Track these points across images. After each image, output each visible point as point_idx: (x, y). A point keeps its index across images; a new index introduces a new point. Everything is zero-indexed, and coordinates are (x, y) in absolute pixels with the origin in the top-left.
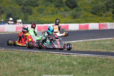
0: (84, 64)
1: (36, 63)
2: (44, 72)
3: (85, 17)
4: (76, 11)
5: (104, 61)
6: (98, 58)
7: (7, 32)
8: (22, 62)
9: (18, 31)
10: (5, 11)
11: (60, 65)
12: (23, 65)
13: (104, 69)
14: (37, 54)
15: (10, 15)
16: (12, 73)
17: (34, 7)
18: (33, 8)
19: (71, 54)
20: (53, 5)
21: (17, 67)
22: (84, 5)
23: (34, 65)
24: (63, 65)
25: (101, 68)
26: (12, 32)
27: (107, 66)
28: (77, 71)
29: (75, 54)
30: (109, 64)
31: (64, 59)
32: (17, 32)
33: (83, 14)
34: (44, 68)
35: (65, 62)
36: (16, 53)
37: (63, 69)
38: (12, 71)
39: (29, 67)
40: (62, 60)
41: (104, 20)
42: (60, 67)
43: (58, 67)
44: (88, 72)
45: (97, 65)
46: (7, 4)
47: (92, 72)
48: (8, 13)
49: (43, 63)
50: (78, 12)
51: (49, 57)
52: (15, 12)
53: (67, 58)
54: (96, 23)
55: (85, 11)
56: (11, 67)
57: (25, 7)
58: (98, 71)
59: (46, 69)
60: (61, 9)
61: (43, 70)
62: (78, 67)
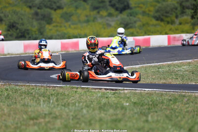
0: (142, 106)
1: (58, 105)
2: (73, 119)
3: (144, 25)
4: (128, 16)
5: (177, 99)
6: (166, 94)
7: (9, 54)
8: (35, 104)
9: (27, 52)
10: (4, 19)
11: (100, 108)
12: (35, 109)
13: (178, 112)
14: (61, 90)
15: (14, 25)
16: (17, 124)
17: (55, 10)
18: (53, 12)
19: (119, 89)
20: (88, 7)
21: (26, 113)
22: (142, 5)
23: (55, 110)
24: (105, 108)
25: (171, 111)
26: (18, 54)
27: (183, 108)
28: (130, 118)
29: (127, 90)
30: (185, 104)
31: (107, 98)
32: (26, 54)
33: (140, 21)
34: (72, 113)
35: (109, 103)
36: (24, 89)
37: (106, 114)
38: (16, 119)
39: (47, 112)
40: (103, 100)
41: (177, 30)
42: (100, 112)
43: (97, 112)
44: (150, 118)
45: (164, 107)
46: (7, 5)
47: (156, 118)
48: (10, 22)
49: (71, 105)
50: (131, 17)
51: (82, 95)
52: (22, 19)
53: (113, 96)
54: (163, 35)
55: (143, 15)
56: (15, 114)
57: (39, 11)
58: (167, 116)
59: (76, 116)
60: (101, 13)
61: (71, 117)
62: (133, 110)
